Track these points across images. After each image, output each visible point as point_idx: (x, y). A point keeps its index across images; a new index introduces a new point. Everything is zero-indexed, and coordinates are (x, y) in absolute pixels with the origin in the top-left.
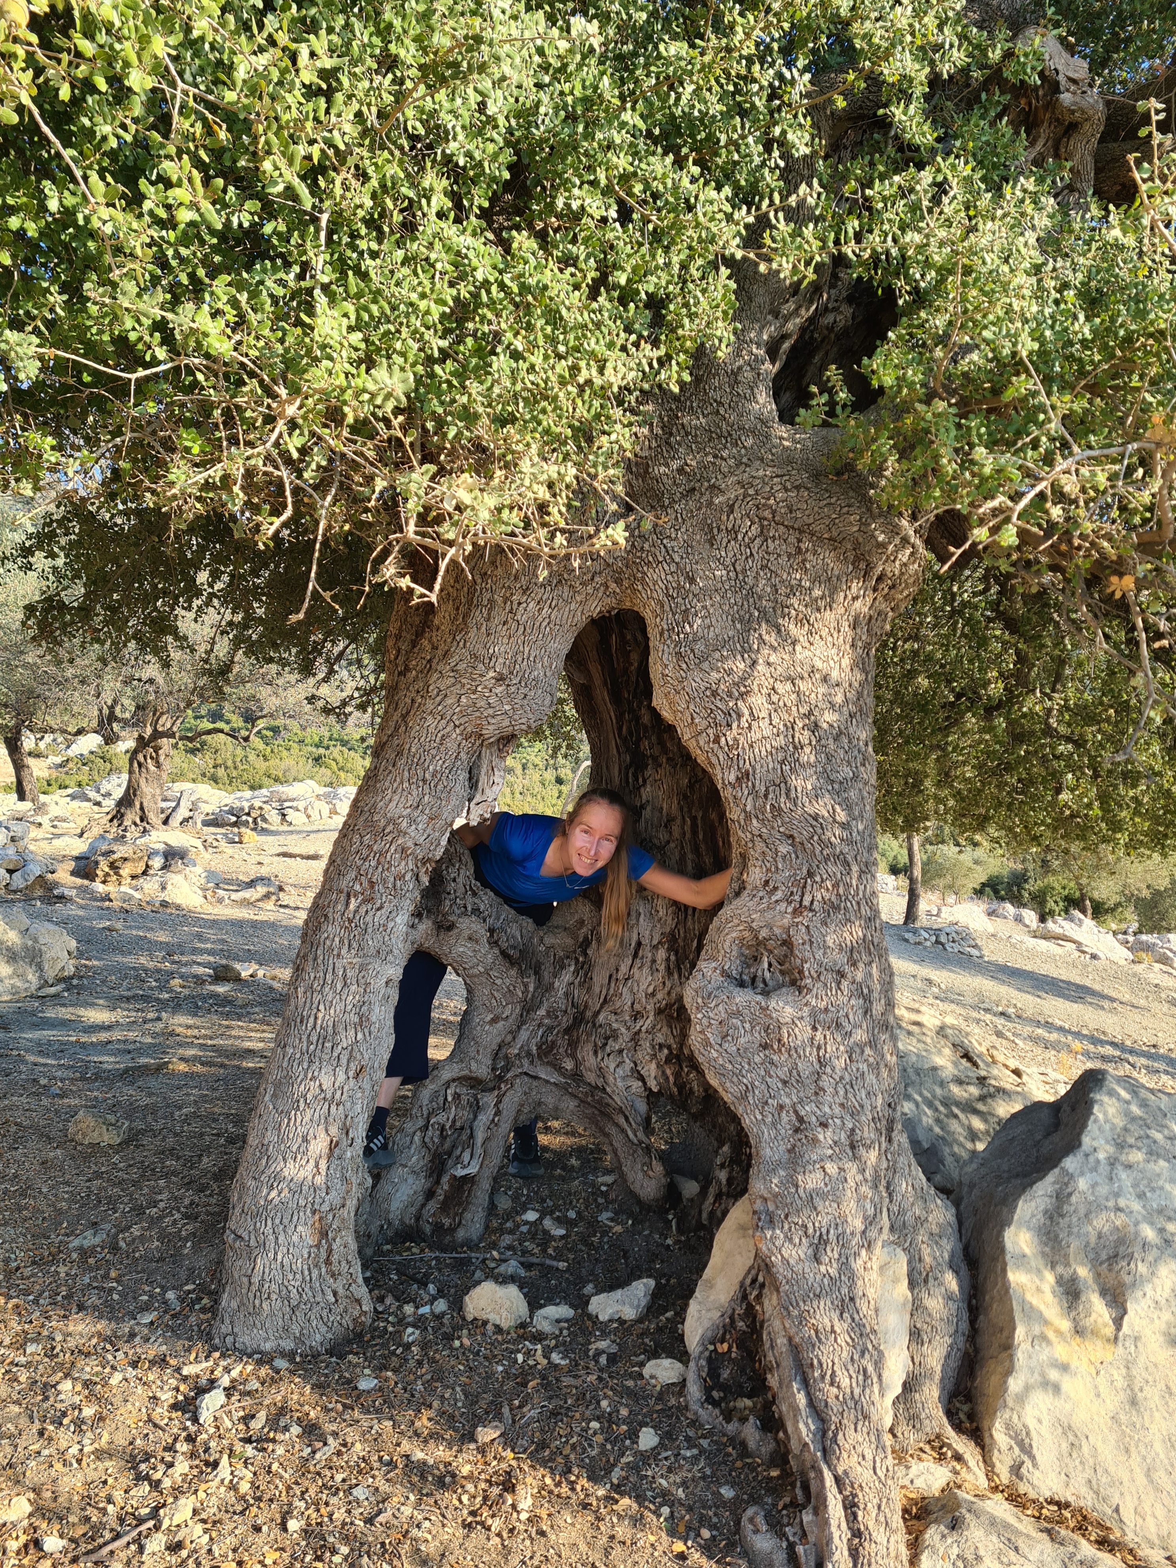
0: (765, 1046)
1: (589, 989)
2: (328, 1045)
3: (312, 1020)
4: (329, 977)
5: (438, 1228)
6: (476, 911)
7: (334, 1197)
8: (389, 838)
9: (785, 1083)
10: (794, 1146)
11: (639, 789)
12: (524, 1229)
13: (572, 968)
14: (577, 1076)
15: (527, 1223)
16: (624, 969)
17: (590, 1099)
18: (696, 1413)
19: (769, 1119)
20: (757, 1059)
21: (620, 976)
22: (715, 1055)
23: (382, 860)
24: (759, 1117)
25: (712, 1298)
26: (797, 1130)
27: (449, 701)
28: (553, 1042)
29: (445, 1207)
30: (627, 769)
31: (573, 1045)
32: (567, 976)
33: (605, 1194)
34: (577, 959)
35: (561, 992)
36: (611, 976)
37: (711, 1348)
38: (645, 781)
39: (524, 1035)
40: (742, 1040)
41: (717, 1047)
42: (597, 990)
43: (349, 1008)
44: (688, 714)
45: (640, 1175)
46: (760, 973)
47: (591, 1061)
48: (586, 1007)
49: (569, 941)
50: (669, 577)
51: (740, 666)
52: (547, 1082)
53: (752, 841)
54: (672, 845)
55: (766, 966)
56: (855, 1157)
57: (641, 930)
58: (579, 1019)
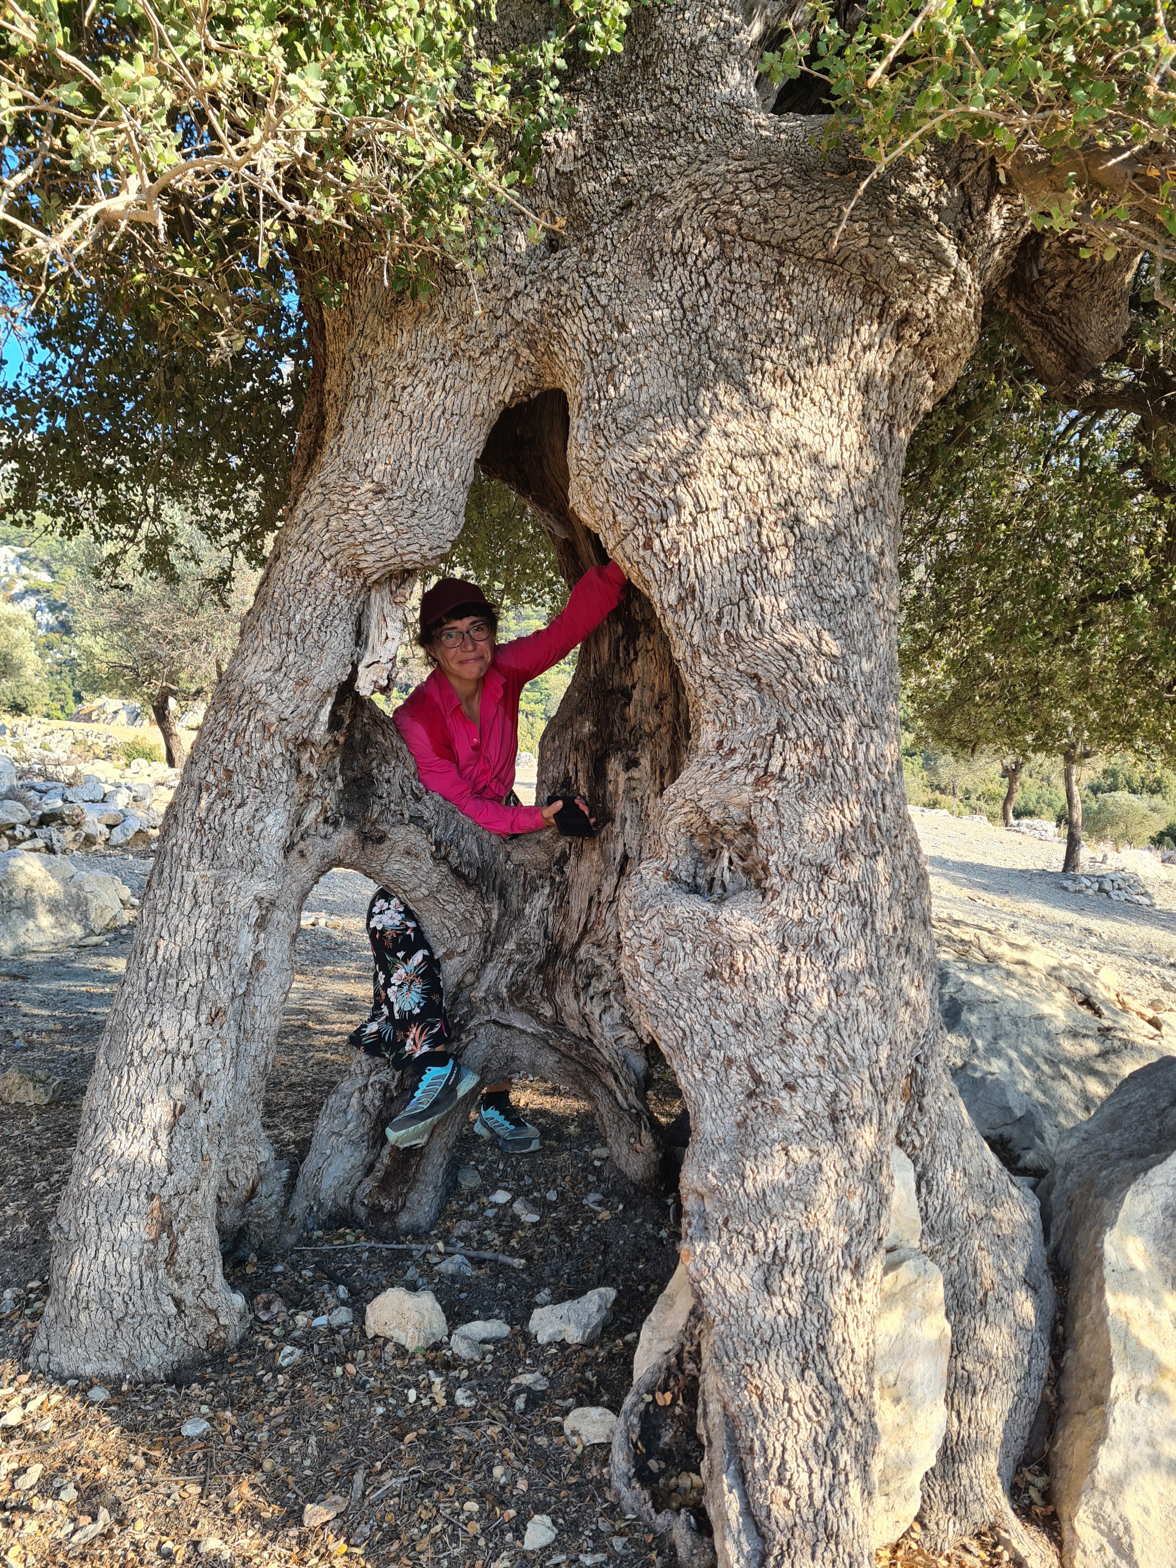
0: (712, 975)
1: (566, 916)
2: (172, 982)
3: (152, 950)
4: (175, 895)
5: (375, 1211)
6: (417, 820)
7: (181, 1178)
8: (246, 712)
9: (738, 1026)
10: (746, 1118)
11: (630, 665)
12: (490, 1213)
13: (547, 891)
14: (558, 1024)
15: (495, 1205)
16: (607, 889)
17: (574, 1053)
18: (617, 1494)
19: (712, 1079)
20: (701, 993)
21: (603, 898)
22: (646, 987)
23: (239, 740)
24: (699, 1075)
25: (669, 1322)
26: (751, 1095)
27: (317, 526)
28: (524, 982)
29: (384, 1185)
30: (618, 641)
31: (550, 985)
32: (540, 900)
33: (598, 1171)
34: (552, 879)
35: (533, 920)
36: (591, 899)
37: (649, 1398)
38: (636, 654)
39: (490, 974)
40: (681, 967)
41: (648, 977)
42: (575, 916)
43: (199, 935)
44: (607, 510)
45: (625, 1149)
46: (718, 874)
47: (572, 1006)
48: (562, 938)
49: (542, 857)
50: (593, 328)
51: (680, 438)
52: (523, 1032)
53: (703, 687)
54: (663, 730)
55: (726, 863)
56: (838, 1136)
57: (628, 840)
58: (554, 953)
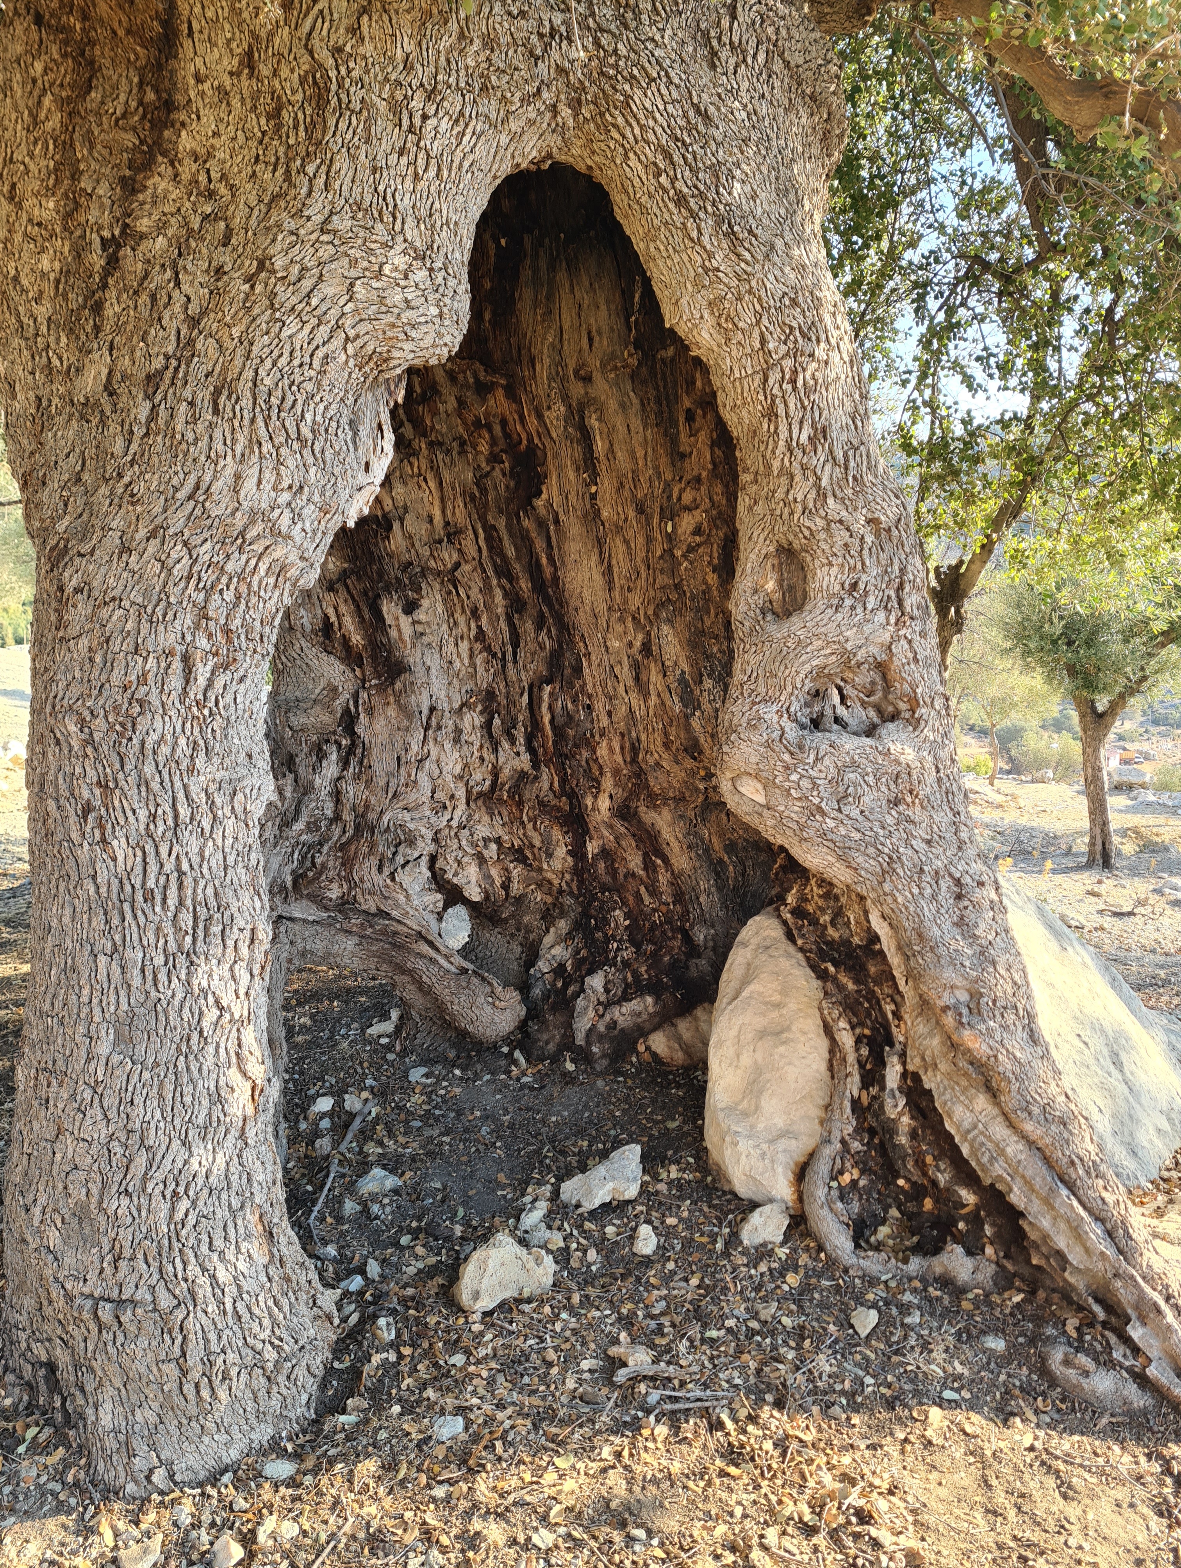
0: (896, 802)
1: (369, 783)
9: (929, 842)
10: (962, 918)
12: (325, 1124)
13: (334, 756)
14: (347, 904)
15: (323, 1115)
16: (415, 747)
19: (928, 892)
20: (890, 820)
21: (412, 755)
22: (831, 823)
28: (323, 865)
31: (349, 863)
32: (330, 768)
33: (389, 1048)
34: (341, 743)
35: (324, 792)
36: (399, 758)
37: (834, 1184)
40: (866, 799)
42: (381, 781)
45: (488, 1009)
46: (828, 712)
47: (372, 880)
48: (367, 807)
49: (326, 718)
52: (304, 921)
54: (466, 568)
55: (836, 699)
57: (434, 690)
